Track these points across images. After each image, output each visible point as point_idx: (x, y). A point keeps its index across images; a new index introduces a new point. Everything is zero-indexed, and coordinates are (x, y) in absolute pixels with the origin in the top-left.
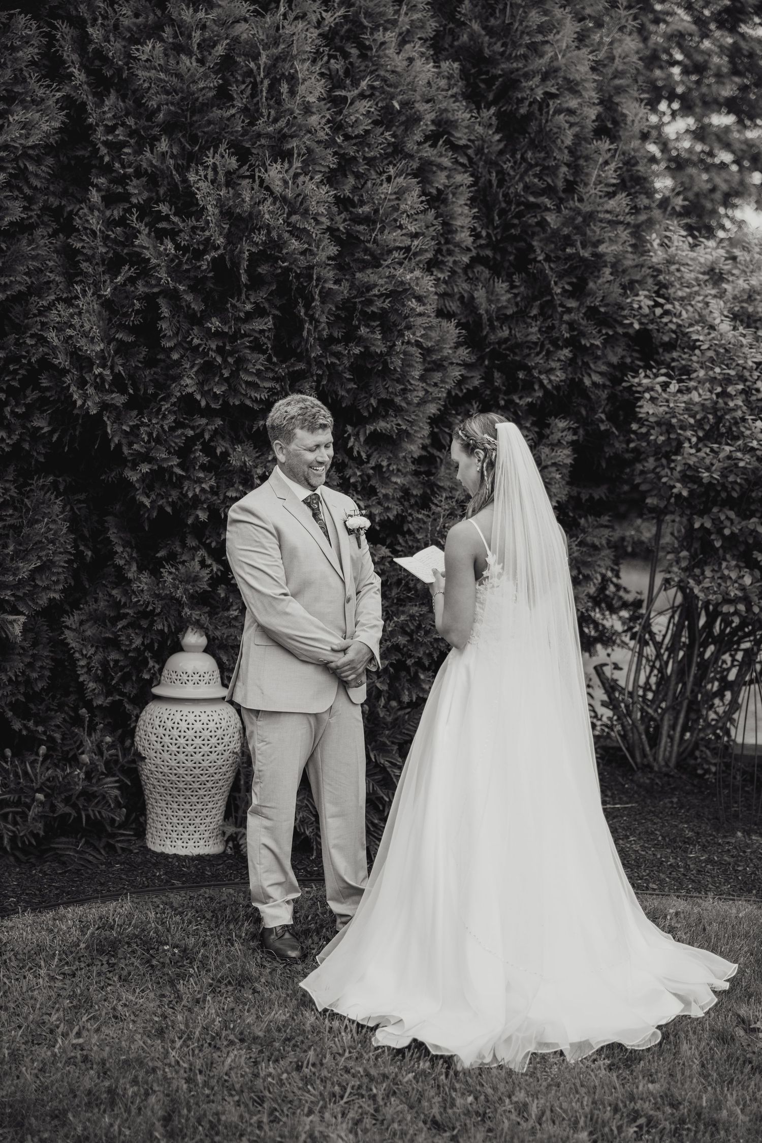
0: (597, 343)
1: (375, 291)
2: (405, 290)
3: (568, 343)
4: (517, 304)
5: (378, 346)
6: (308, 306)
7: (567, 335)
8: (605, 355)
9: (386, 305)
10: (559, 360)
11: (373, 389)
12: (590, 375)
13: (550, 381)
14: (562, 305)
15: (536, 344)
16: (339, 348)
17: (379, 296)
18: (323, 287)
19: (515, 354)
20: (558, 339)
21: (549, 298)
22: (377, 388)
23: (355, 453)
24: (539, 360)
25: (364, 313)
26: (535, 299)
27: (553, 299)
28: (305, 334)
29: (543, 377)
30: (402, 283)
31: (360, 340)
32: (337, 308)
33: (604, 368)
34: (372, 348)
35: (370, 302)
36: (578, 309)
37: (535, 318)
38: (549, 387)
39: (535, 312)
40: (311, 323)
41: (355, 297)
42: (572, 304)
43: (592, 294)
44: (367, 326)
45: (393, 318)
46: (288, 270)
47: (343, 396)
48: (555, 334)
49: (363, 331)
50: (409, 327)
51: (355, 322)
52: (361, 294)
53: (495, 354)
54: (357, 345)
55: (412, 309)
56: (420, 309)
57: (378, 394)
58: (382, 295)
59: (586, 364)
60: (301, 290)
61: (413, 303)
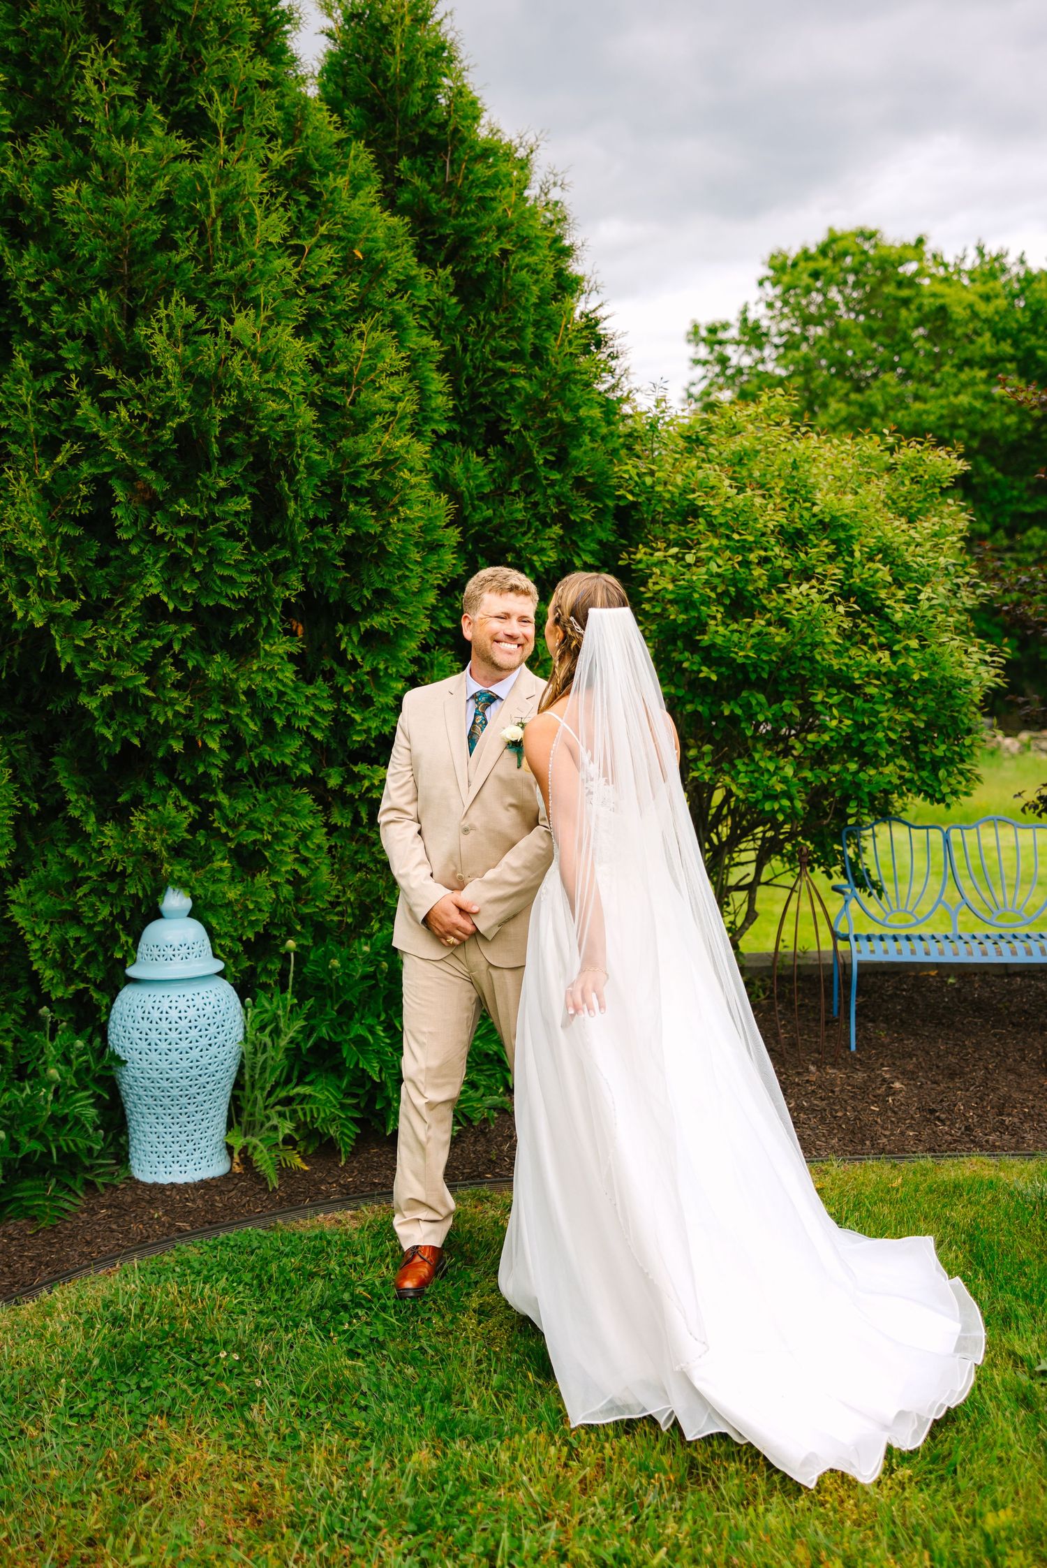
0: (588, 517)
1: (364, 461)
2: (396, 460)
3: (557, 519)
4: (494, 481)
5: (372, 526)
6: (290, 480)
7: (555, 510)
8: (593, 532)
9: (376, 477)
10: (550, 539)
11: (365, 578)
12: (579, 556)
13: (543, 563)
14: (547, 479)
15: (521, 523)
16: (327, 530)
17: (366, 466)
18: (307, 458)
19: (501, 536)
20: (544, 516)
21: (530, 471)
22: (369, 576)
23: (349, 657)
24: (527, 539)
25: (352, 488)
26: (512, 473)
27: (536, 470)
28: (290, 512)
29: (535, 558)
30: (390, 451)
31: (351, 520)
32: (324, 483)
33: (594, 546)
34: (365, 529)
35: (356, 475)
36: (562, 480)
37: (516, 493)
38: (541, 569)
39: (515, 488)
40: (296, 499)
41: (341, 469)
42: (556, 476)
43: (574, 463)
44: (357, 503)
45: (382, 492)
46: (264, 438)
47: (330, 588)
48: (542, 510)
49: (352, 507)
50: (402, 503)
51: (343, 499)
52: (346, 465)
53: (478, 538)
54: (347, 526)
55: (405, 480)
56: (413, 480)
57: (372, 584)
58: (371, 465)
59: (574, 543)
60: (282, 462)
61: (406, 474)
